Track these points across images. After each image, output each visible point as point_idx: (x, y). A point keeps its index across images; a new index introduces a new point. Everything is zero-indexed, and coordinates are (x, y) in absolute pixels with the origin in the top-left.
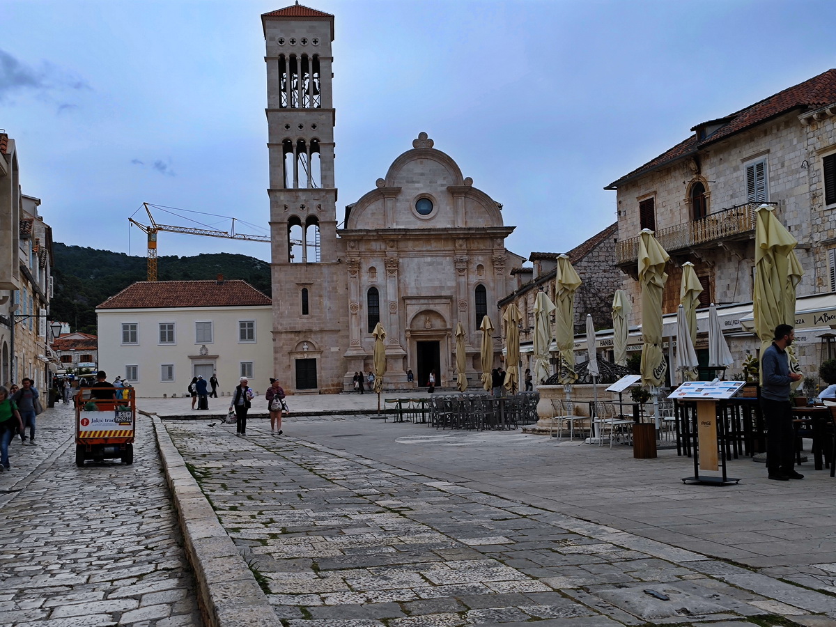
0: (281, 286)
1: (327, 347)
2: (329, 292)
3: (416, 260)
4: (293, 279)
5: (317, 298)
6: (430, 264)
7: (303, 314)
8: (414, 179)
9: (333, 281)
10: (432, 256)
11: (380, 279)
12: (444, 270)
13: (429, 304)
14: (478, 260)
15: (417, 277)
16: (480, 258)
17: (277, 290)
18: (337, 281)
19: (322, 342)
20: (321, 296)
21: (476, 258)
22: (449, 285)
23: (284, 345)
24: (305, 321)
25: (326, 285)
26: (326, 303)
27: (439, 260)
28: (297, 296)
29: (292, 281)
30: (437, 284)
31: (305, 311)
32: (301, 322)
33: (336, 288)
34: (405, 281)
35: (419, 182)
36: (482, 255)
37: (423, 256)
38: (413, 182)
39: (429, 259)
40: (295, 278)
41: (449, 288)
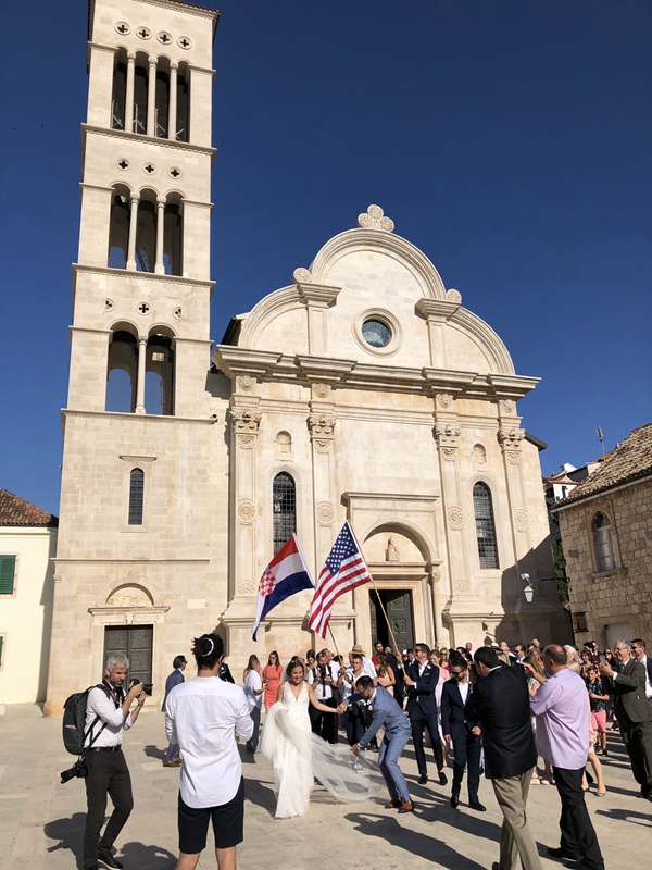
0: (85, 459)
1: (181, 599)
2: (189, 478)
3: (366, 425)
4: (113, 447)
5: (164, 490)
6: (392, 436)
7: (131, 522)
8: (359, 284)
9: (198, 458)
10: (395, 421)
11: (299, 458)
12: (416, 448)
13: (396, 510)
14: (474, 435)
15: (369, 457)
16: (478, 432)
17: (75, 467)
18: (208, 458)
19: (168, 586)
20: (172, 486)
21: (470, 431)
22: (427, 477)
23: (79, 591)
24: (132, 537)
25: (183, 463)
26: (184, 502)
27: (407, 428)
28: (119, 484)
29: (110, 452)
30: (405, 474)
31: (136, 515)
32: (126, 541)
33: (205, 472)
34: (346, 463)
35: (366, 289)
36: (481, 428)
37: (378, 419)
38: (356, 287)
39: (389, 426)
40: (119, 446)
41: (428, 483)
